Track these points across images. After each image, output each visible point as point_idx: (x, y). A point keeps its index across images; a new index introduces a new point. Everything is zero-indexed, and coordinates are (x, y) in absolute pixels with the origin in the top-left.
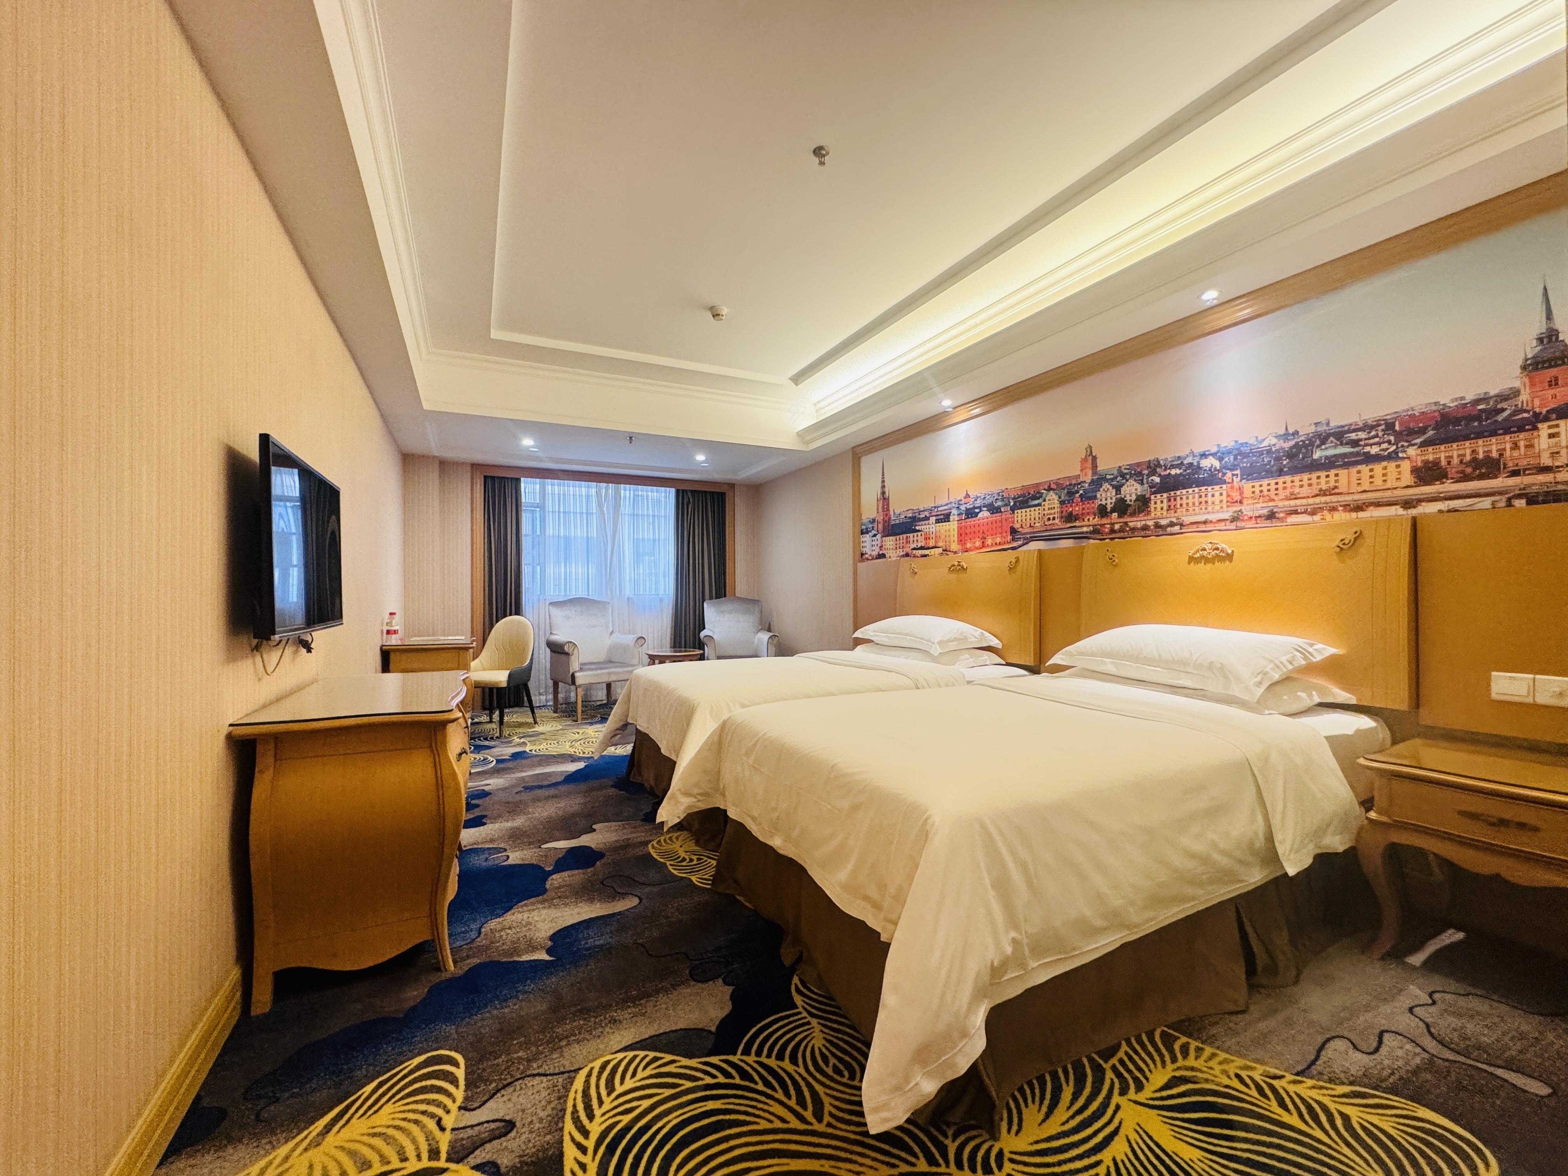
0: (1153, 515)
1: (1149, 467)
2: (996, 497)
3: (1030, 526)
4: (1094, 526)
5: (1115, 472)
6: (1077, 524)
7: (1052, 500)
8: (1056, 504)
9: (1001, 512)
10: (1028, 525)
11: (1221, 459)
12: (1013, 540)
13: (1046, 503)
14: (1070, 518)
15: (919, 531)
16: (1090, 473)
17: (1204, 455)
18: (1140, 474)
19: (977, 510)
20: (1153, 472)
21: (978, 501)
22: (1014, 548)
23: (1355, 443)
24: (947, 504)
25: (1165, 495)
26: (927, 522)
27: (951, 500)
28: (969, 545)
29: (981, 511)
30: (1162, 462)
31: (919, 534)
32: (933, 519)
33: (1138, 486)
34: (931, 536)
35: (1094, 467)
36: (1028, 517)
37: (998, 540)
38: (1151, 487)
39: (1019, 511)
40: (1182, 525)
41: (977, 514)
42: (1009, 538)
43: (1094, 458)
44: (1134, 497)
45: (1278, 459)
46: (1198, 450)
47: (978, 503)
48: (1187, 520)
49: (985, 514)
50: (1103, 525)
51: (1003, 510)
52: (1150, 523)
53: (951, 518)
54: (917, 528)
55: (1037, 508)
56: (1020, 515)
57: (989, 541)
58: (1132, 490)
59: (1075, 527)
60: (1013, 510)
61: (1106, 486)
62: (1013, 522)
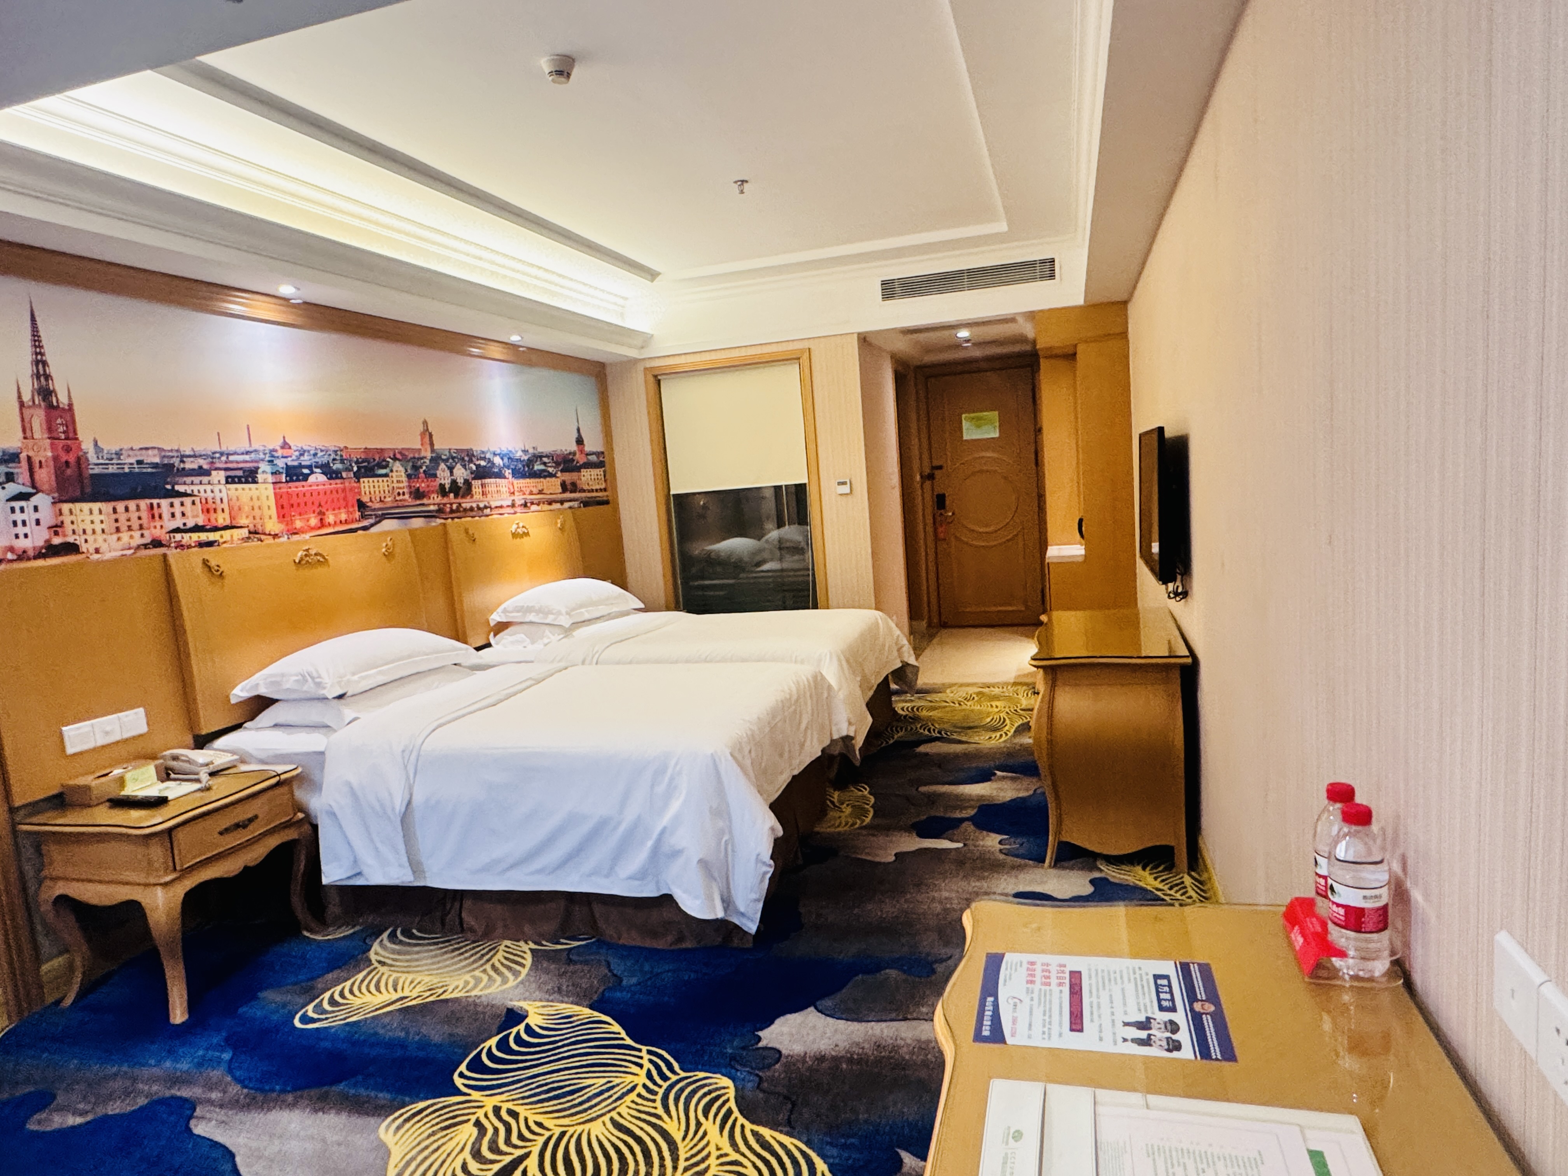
0: (475, 497)
1: (468, 455)
2: (333, 456)
3: (381, 501)
4: (439, 505)
5: (448, 454)
6: (425, 501)
7: (399, 471)
8: (404, 478)
9: (342, 478)
10: (378, 499)
11: (502, 459)
12: (363, 517)
13: (394, 474)
14: (418, 494)
15: (185, 495)
16: (429, 449)
17: (495, 454)
18: (463, 459)
19: (306, 471)
20: (471, 461)
21: (306, 457)
22: (365, 528)
23: (545, 464)
24: (247, 453)
25: (480, 481)
26: (205, 479)
27: (255, 446)
28: (298, 524)
29: (312, 472)
30: (475, 453)
31: (188, 501)
32: (220, 476)
33: (463, 470)
34: (219, 506)
35: (432, 444)
36: (377, 489)
37: (343, 517)
38: (472, 473)
39: (366, 480)
40: (490, 507)
41: (306, 477)
42: (357, 514)
43: (431, 436)
44: (462, 481)
45: (524, 466)
46: (492, 449)
47: (306, 460)
48: (493, 504)
49: (318, 478)
50: (445, 505)
51: (344, 475)
52: (474, 505)
53: (260, 477)
54: (180, 488)
55: (385, 479)
56: (367, 485)
57: (330, 518)
58: (461, 474)
59: (423, 505)
60: (358, 476)
61: (442, 466)
62: (360, 493)
